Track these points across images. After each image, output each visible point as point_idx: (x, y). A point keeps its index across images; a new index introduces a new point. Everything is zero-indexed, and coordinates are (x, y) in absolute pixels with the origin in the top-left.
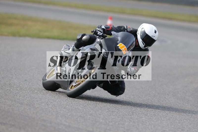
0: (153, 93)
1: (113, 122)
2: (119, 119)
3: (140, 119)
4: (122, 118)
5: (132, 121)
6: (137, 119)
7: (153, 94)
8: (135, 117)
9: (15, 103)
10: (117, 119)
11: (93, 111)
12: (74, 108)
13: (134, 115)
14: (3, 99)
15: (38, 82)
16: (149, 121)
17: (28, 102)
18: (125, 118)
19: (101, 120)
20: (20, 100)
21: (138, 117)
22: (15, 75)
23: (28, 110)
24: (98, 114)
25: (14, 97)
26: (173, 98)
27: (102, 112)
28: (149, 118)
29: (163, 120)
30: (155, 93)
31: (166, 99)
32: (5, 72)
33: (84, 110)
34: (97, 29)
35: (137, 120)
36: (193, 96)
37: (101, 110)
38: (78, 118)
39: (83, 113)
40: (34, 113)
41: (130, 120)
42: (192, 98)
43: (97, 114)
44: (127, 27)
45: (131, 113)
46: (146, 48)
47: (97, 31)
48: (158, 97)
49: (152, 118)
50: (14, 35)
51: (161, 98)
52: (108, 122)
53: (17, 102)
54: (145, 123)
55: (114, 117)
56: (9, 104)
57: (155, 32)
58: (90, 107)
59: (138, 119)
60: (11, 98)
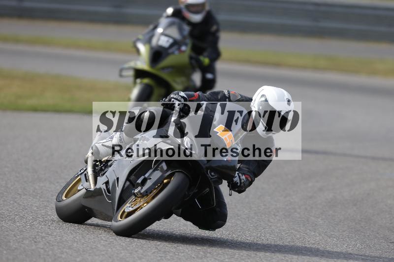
12: (88, 246)
13: (207, 257)
15: (16, 198)
24: (136, 258)
26: (284, 222)
30: (249, 211)
33: (108, 251)
36: (324, 217)
39: (106, 256)
42: (322, 220)
44: (229, 93)
48: (254, 220)
51: (260, 222)
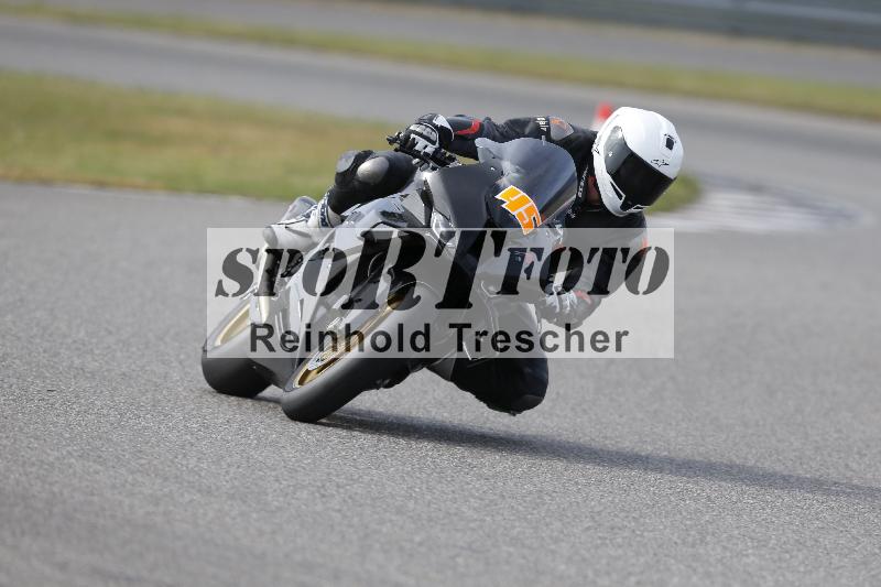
0: (792, 444)
1: (614, 576)
2: (642, 560)
3: (735, 560)
4: (655, 554)
5: (700, 570)
6: (720, 561)
7: (794, 451)
8: (711, 552)
9: (179, 488)
10: (634, 561)
11: (525, 524)
12: (440, 509)
13: (707, 544)
14: (123, 471)
16: (774, 571)
17: (236, 483)
18: (666, 556)
19: (563, 567)
20: (203, 474)
21: (728, 554)
22: (181, 363)
23: (234, 519)
24: (548, 540)
25: (172, 462)
27: (565, 531)
28: (776, 557)
29: (838, 568)
30: (804, 444)
31: (854, 471)
32: (134, 349)
33: (484, 520)
34: (412, 128)
35: (720, 567)
37: (561, 520)
38: (458, 555)
39: (481, 532)
40: (261, 533)
41: (689, 566)
43: (543, 538)
44: (548, 124)
45: (693, 533)
46: (632, 210)
47: (413, 136)
49: (788, 556)
50: (174, 185)
52: (590, 574)
53: (186, 484)
54: (756, 579)
55: (620, 552)
56: (150, 491)
57: (670, 144)
58: (513, 507)
59: (725, 561)
60: (160, 467)
